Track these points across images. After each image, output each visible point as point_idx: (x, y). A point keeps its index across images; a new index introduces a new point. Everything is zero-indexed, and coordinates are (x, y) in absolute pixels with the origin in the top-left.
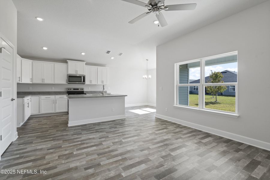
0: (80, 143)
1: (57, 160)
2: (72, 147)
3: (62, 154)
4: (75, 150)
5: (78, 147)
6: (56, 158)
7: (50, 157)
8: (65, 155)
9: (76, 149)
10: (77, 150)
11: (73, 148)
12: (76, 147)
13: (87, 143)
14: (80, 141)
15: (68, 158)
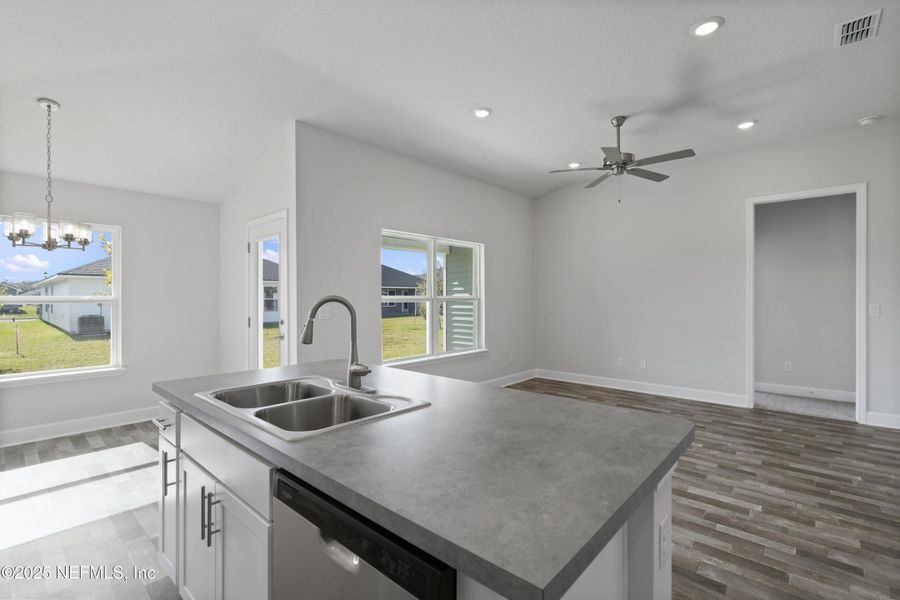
0: (719, 527)
1: (820, 520)
2: (759, 528)
3: (802, 525)
4: (751, 515)
5: (737, 518)
6: (820, 523)
7: (845, 539)
8: (790, 518)
9: (748, 514)
10: (746, 511)
11: (756, 522)
12: (744, 520)
13: (700, 512)
14: (714, 530)
15: (784, 507)
